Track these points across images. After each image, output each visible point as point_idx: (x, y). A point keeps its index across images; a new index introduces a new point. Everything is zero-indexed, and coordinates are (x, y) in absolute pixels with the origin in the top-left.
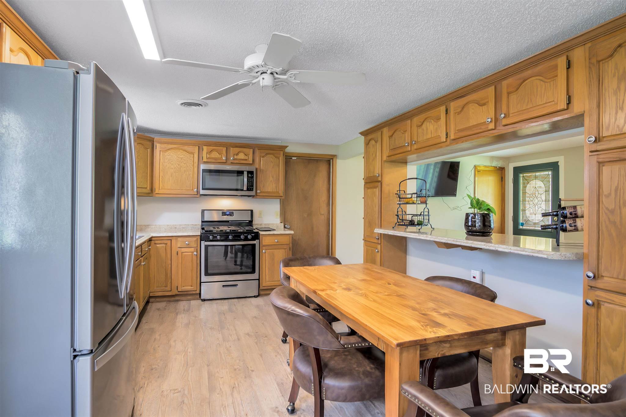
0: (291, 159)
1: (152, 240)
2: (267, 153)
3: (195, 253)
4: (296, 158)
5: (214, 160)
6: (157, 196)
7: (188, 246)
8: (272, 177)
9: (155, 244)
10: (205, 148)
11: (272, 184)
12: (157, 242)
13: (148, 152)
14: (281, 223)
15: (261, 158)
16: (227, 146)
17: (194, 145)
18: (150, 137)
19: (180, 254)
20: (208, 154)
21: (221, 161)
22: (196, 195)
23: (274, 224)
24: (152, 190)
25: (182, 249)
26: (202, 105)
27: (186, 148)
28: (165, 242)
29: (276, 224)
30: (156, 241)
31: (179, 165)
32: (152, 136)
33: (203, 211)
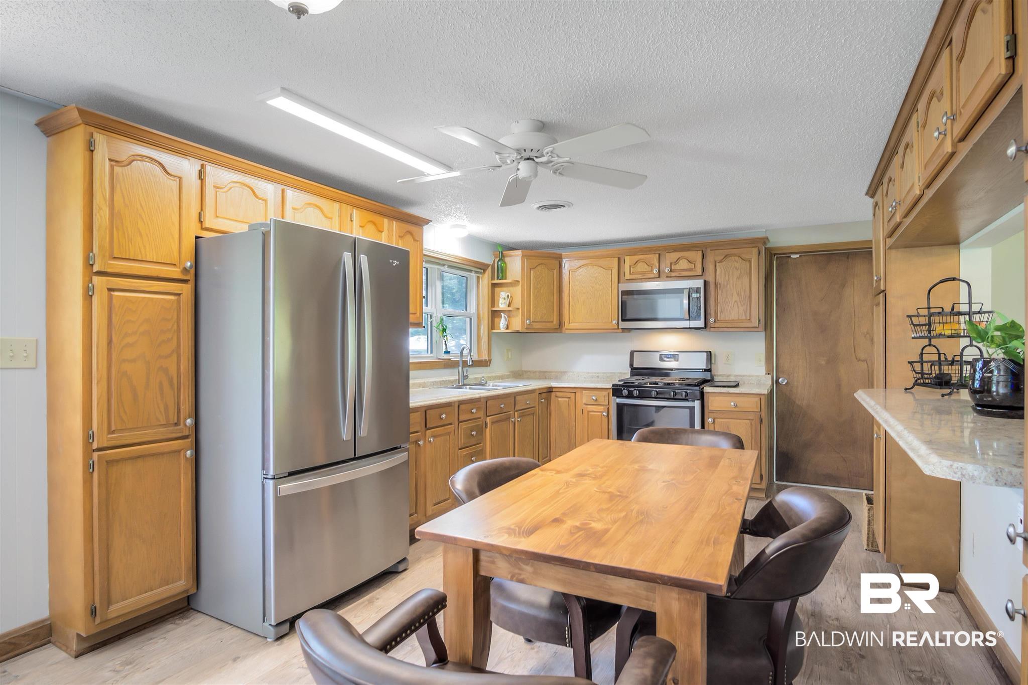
0: (789, 259)
1: (552, 392)
2: (727, 255)
3: (604, 414)
4: (798, 256)
5: (640, 275)
6: (567, 332)
7: (596, 403)
8: (738, 295)
9: (556, 397)
10: (627, 259)
11: (738, 307)
12: (559, 394)
13: (553, 274)
14: (769, 374)
15: (717, 265)
16: (659, 252)
17: (612, 256)
18: (554, 253)
19: (585, 413)
20: (631, 267)
21: (652, 276)
22: (616, 329)
23: (753, 376)
24: (560, 324)
25: (589, 406)
26: (564, 206)
27: (602, 262)
28: (568, 395)
29: (758, 376)
30: (557, 393)
31: (593, 287)
32: (558, 252)
33: (632, 353)
